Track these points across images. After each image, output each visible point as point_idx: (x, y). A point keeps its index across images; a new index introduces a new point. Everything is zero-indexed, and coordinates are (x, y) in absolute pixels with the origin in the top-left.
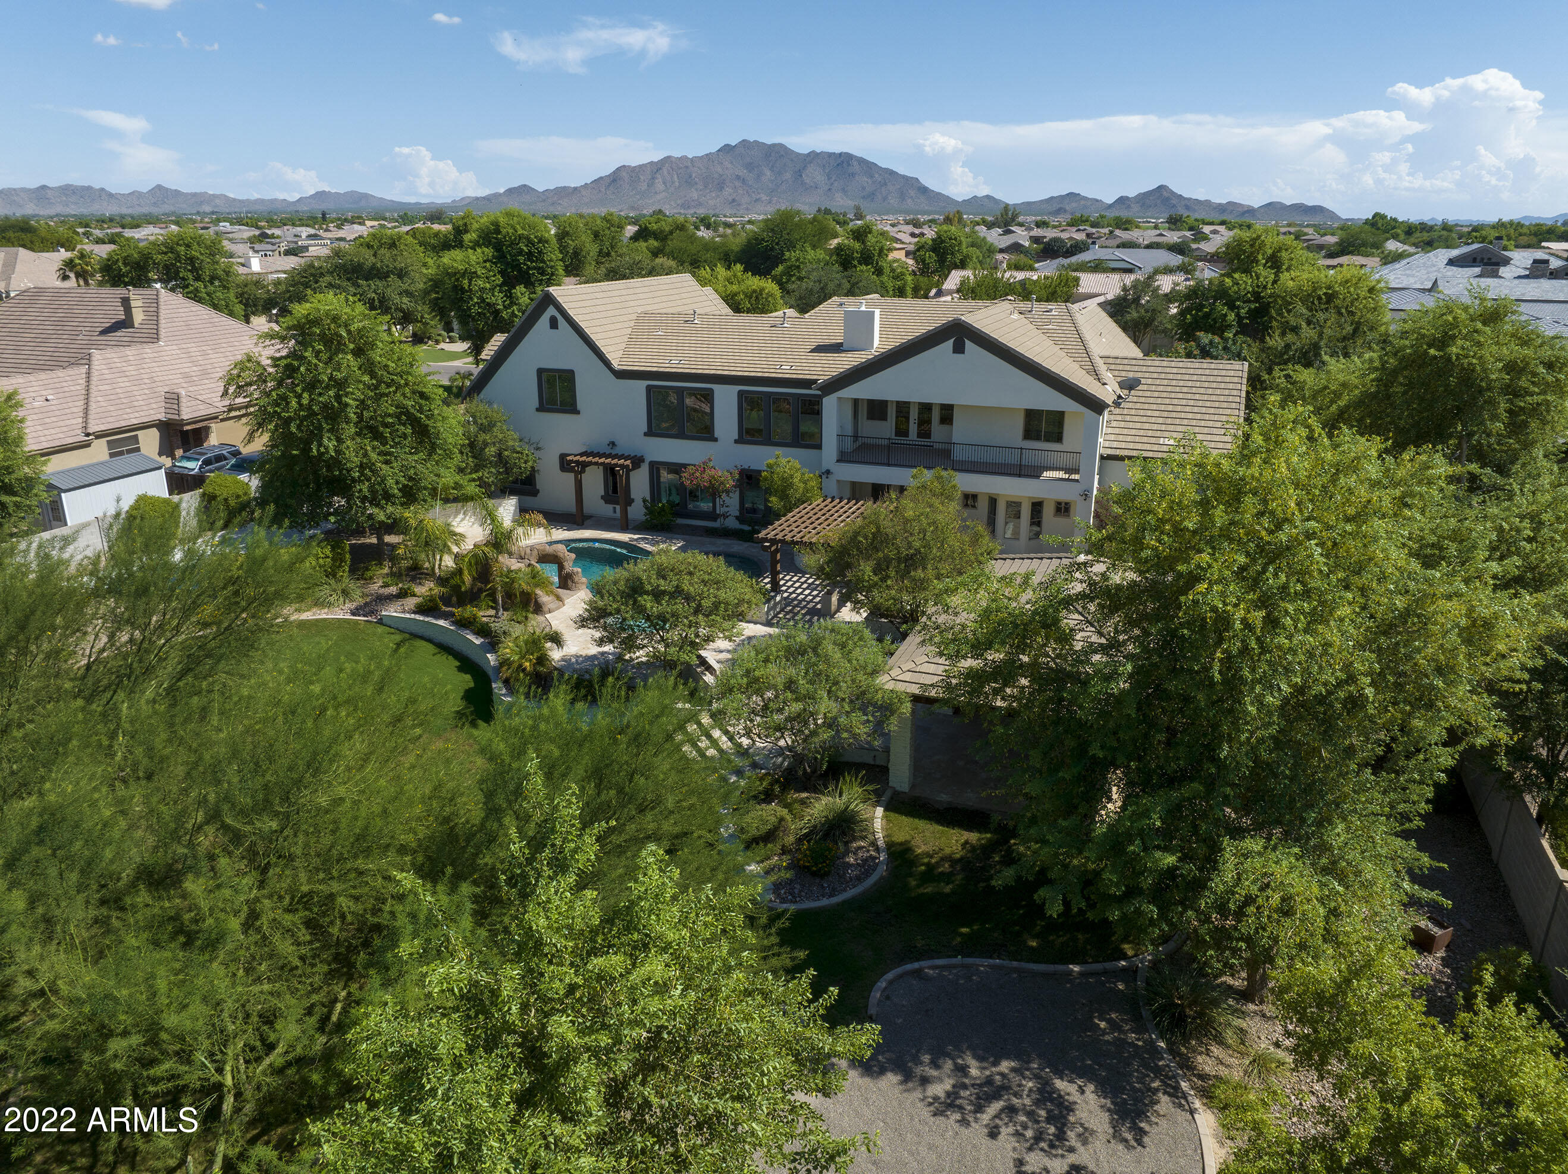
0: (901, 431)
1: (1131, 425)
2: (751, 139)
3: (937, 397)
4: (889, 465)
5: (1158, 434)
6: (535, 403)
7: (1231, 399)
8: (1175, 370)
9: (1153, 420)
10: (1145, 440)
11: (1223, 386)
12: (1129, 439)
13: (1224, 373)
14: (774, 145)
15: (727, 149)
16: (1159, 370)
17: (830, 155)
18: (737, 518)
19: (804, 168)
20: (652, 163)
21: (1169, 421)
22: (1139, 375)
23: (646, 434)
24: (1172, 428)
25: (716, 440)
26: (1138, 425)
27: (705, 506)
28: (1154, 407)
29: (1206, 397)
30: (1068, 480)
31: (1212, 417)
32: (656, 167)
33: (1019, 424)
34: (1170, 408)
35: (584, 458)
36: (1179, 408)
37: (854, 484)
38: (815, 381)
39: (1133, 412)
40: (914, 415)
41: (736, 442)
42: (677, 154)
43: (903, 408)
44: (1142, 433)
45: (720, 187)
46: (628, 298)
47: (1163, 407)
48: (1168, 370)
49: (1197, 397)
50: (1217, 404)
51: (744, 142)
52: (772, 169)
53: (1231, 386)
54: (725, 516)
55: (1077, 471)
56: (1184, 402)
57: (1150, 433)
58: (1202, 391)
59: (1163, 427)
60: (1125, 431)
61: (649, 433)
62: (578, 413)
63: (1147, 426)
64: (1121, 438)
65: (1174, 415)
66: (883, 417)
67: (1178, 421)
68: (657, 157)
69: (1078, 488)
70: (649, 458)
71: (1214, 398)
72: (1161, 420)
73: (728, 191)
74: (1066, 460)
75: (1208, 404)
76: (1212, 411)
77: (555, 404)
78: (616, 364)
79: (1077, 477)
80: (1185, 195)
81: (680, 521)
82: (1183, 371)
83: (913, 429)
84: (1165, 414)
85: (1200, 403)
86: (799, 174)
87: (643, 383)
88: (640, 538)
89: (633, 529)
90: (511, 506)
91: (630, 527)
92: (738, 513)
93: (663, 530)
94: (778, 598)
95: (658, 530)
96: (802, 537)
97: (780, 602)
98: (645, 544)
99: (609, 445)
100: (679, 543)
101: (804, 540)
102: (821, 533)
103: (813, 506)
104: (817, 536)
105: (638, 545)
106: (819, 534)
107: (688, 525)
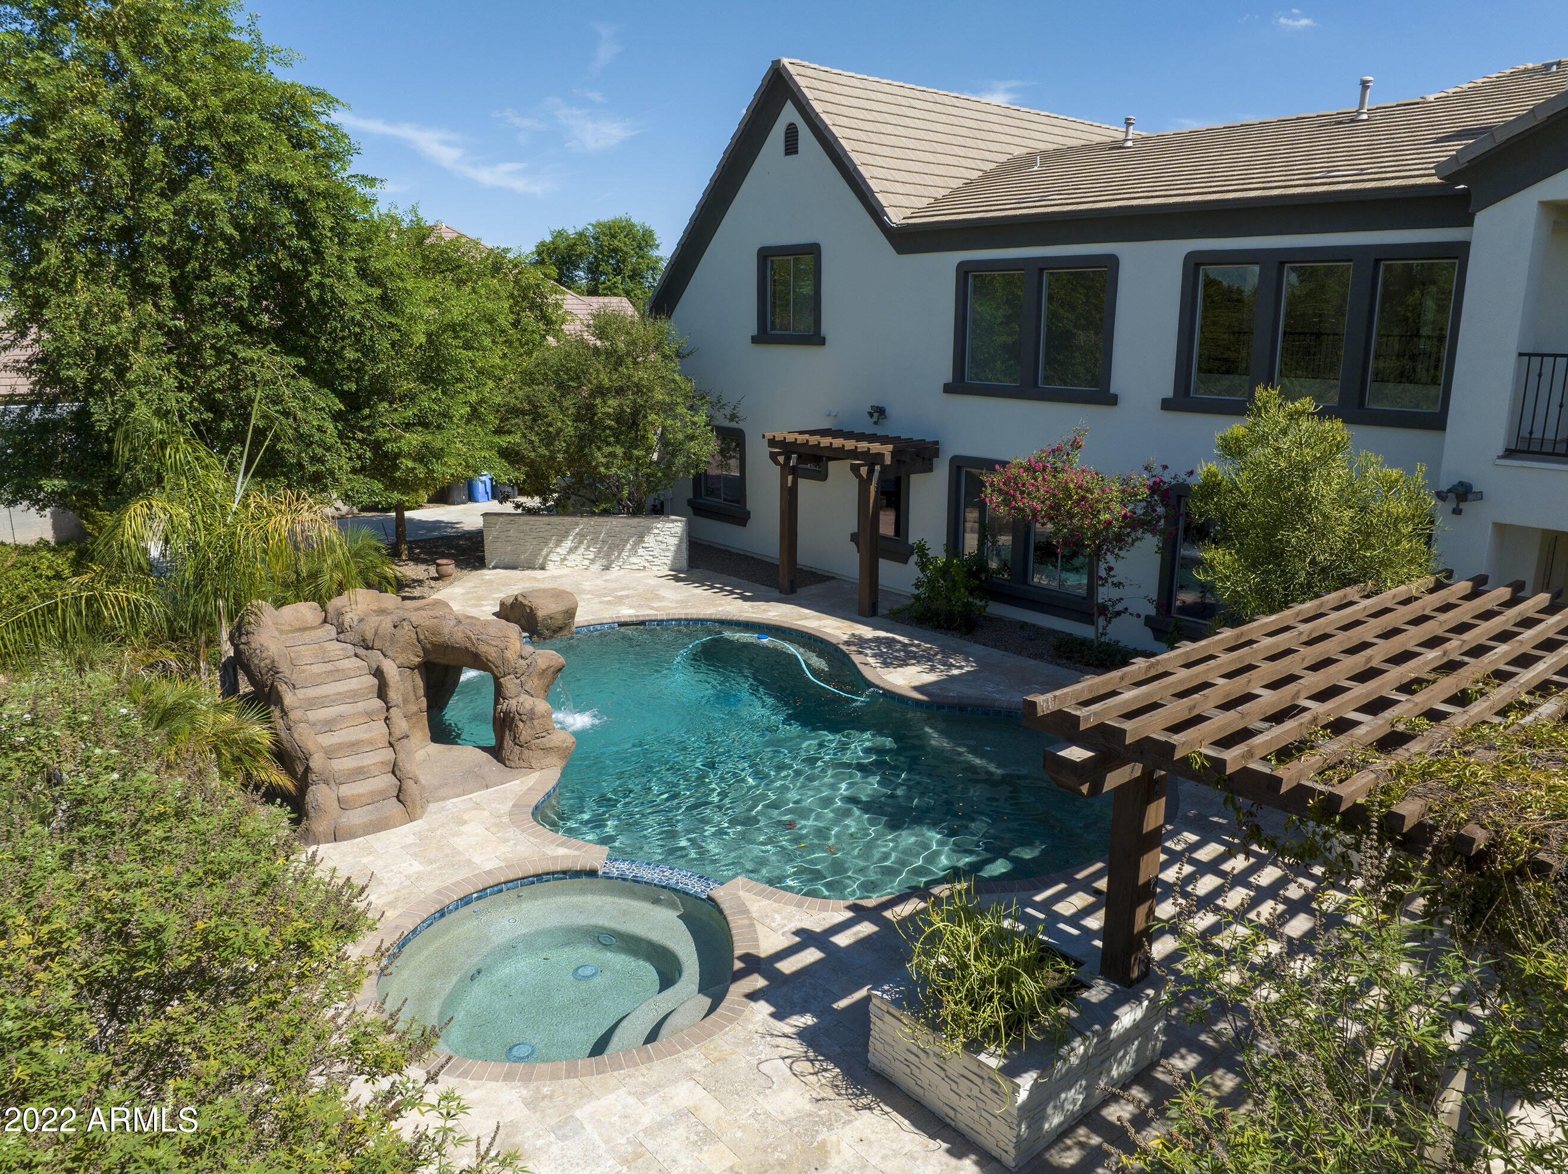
6: (752, 325)
18: (1149, 621)
23: (948, 389)
25: (1113, 401)
35: (825, 441)
41: (1167, 405)
54: (1109, 612)
61: (957, 386)
62: (823, 343)
70: (953, 447)
77: (785, 324)
78: (895, 217)
81: (998, 609)
87: (950, 260)
88: (877, 640)
89: (884, 616)
90: (672, 535)
91: (881, 610)
92: (1152, 611)
93: (948, 629)
94: (1128, 1017)
95: (938, 627)
96: (1285, 754)
97: (1139, 1029)
98: (874, 656)
99: (871, 415)
100: (961, 667)
101: (1290, 774)
102: (1415, 747)
103: (1386, 598)
104: (1382, 763)
105: (857, 659)
106: (1401, 754)
107: (1023, 625)
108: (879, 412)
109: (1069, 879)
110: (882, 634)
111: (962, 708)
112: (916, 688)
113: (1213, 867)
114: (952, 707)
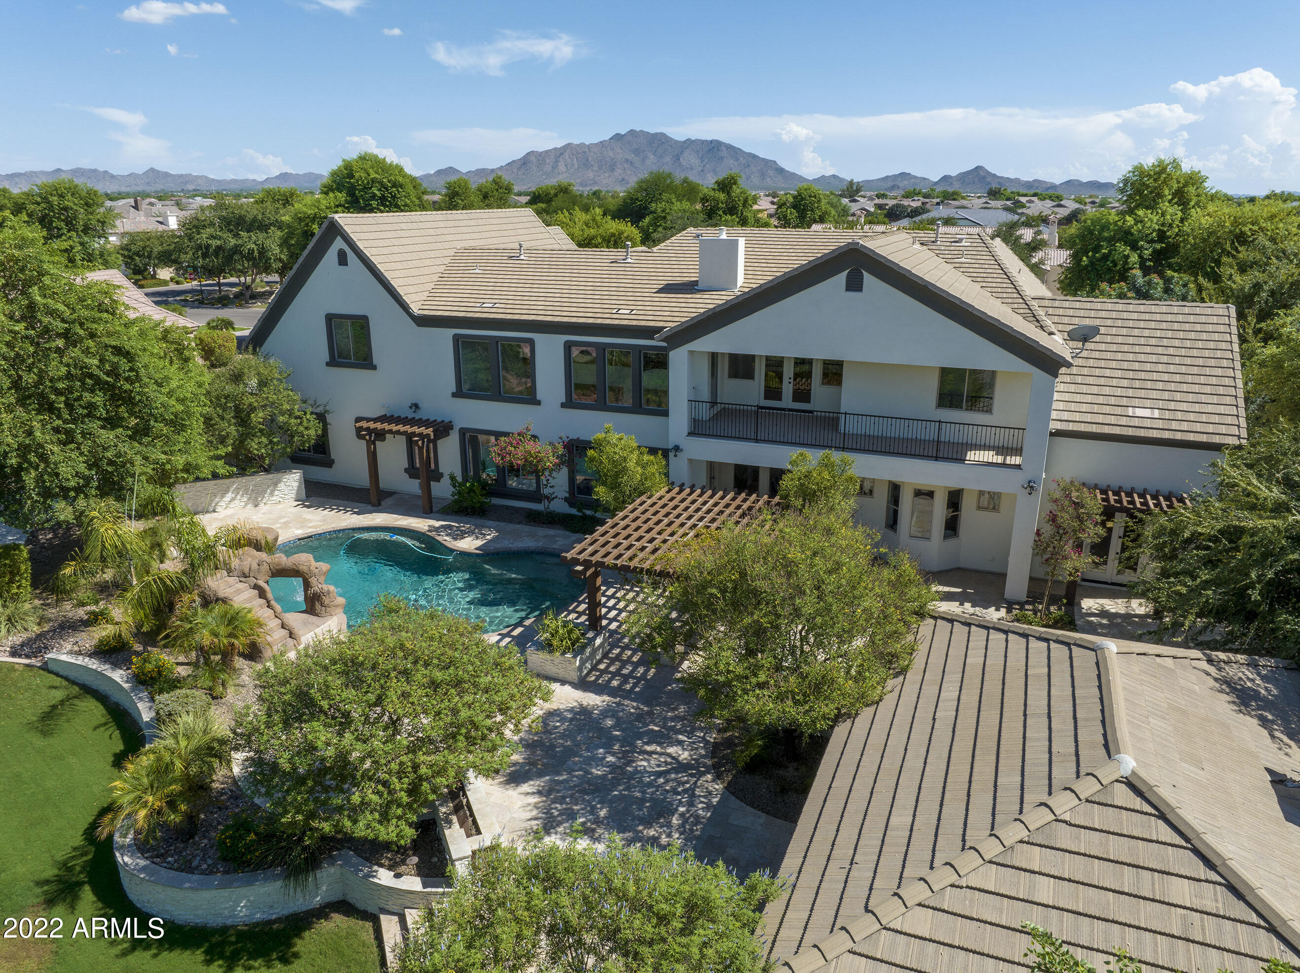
0: (772, 393)
1: (1084, 389)
2: (638, 129)
3: (819, 352)
4: (757, 441)
5: (1124, 401)
6: (324, 354)
7: (1219, 354)
8: (1135, 316)
9: (1114, 382)
10: (1108, 409)
11: (1204, 336)
12: (1084, 408)
13: (1203, 319)
14: (657, 134)
15: (617, 137)
16: (1114, 315)
17: (703, 142)
18: (566, 499)
19: (681, 153)
20: (555, 149)
21: (1137, 384)
22: (1098, 322)
23: (454, 395)
24: (1142, 393)
25: (538, 403)
26: (1095, 390)
27: (527, 483)
28: (1114, 364)
29: (1183, 352)
30: (1004, 465)
31: (1197, 379)
32: (559, 153)
33: (932, 388)
34: (1136, 366)
35: (378, 426)
36: (1148, 367)
37: (711, 465)
38: (659, 330)
39: (1085, 371)
40: (788, 371)
41: (563, 405)
42: (576, 141)
43: (775, 365)
44: (1101, 400)
45: (612, 169)
46: (445, 231)
47: (1125, 365)
48: (1125, 315)
49: (1171, 351)
50: (1201, 362)
51: (632, 132)
52: (654, 154)
53: (1216, 337)
54: (549, 498)
55: (1018, 451)
56: (1154, 358)
57: (1113, 401)
58: (1177, 343)
59: (1130, 393)
60: (1078, 398)
61: (458, 394)
62: (374, 368)
63: (1107, 390)
64: (1073, 407)
65: (1143, 375)
66: (749, 375)
67: (1149, 385)
68: (560, 144)
69: (1020, 478)
70: (458, 424)
71: (1195, 353)
72: (1125, 383)
73: (618, 171)
74: (1003, 437)
75: (1188, 361)
76: (1195, 370)
77: (347, 357)
78: (415, 309)
79: (1016, 460)
80: (999, 175)
81: (496, 501)
82: (1147, 317)
83: (788, 388)
84: (1131, 375)
85: (1177, 360)
86: (677, 158)
87: (449, 333)
88: (442, 526)
89: (438, 512)
90: (295, 481)
91: (434, 509)
92: (567, 495)
93: (474, 514)
94: (598, 641)
95: (467, 514)
96: (631, 559)
97: (602, 645)
98: (447, 535)
99: (411, 408)
100: (489, 535)
101: (632, 564)
102: (659, 552)
103: (654, 499)
104: (652, 557)
105: (439, 538)
106: (657, 554)
107: (507, 507)
108: (416, 406)
109: (567, 610)
110: (444, 523)
111: (498, 554)
112: (476, 549)
113: (613, 596)
114: (493, 554)
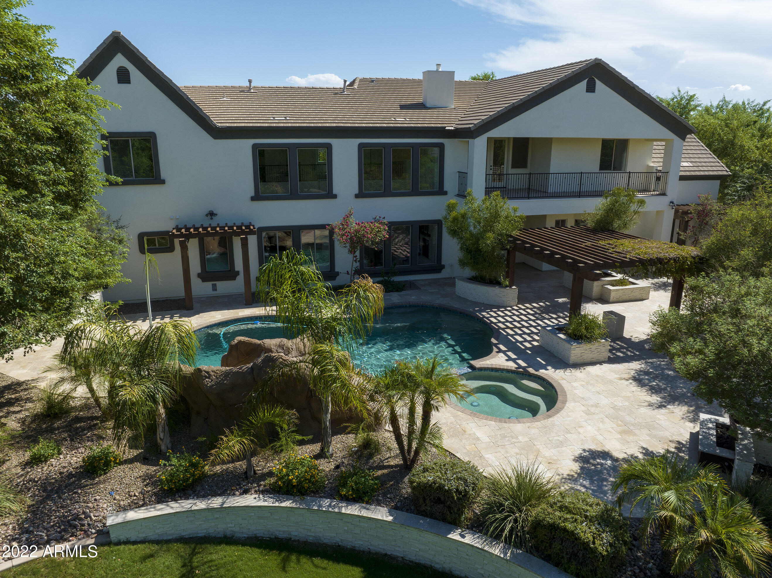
23: (253, 199)
25: (335, 197)
41: (357, 196)
61: (258, 197)
62: (163, 182)
69: (667, 200)
99: (207, 215)
108: (211, 214)
